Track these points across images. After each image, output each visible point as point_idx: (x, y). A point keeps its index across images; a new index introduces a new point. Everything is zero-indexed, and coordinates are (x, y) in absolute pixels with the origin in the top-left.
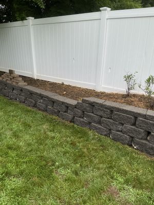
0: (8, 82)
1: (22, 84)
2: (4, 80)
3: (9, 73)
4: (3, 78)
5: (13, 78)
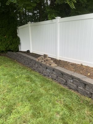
3: (44, 57)
4: (39, 60)
5: (47, 60)
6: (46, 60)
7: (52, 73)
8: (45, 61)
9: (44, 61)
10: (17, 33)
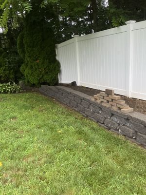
0: (103, 104)
1: (127, 110)
2: (98, 101)
3: (106, 94)
4: (96, 99)
5: (112, 100)
6: (110, 100)
7: (124, 125)
8: (108, 101)
9: (106, 101)
10: (55, 55)
